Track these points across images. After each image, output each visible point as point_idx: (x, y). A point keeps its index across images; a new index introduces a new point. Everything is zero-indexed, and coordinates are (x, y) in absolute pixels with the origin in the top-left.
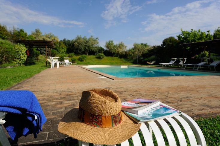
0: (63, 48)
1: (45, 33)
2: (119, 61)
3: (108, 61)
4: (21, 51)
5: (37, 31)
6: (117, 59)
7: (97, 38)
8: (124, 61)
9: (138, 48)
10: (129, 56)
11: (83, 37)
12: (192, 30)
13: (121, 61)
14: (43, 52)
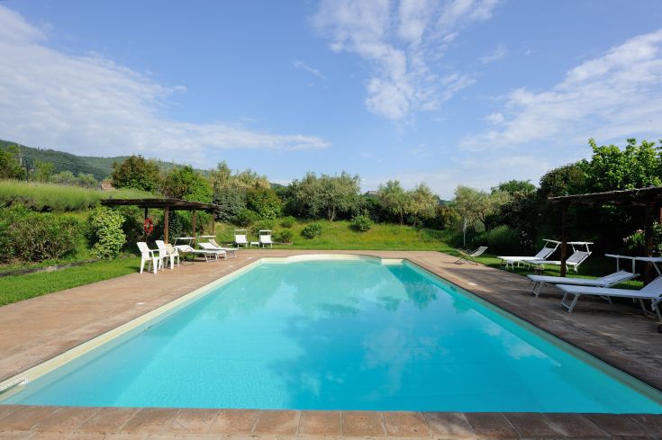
0: (271, 206)
1: (238, 172)
2: (411, 238)
3: (380, 238)
4: (107, 226)
5: (223, 168)
6: (407, 230)
7: (356, 178)
8: (426, 236)
9: (466, 201)
10: (448, 221)
11: (318, 176)
12: (632, 141)
13: (418, 236)
14: (224, 216)
